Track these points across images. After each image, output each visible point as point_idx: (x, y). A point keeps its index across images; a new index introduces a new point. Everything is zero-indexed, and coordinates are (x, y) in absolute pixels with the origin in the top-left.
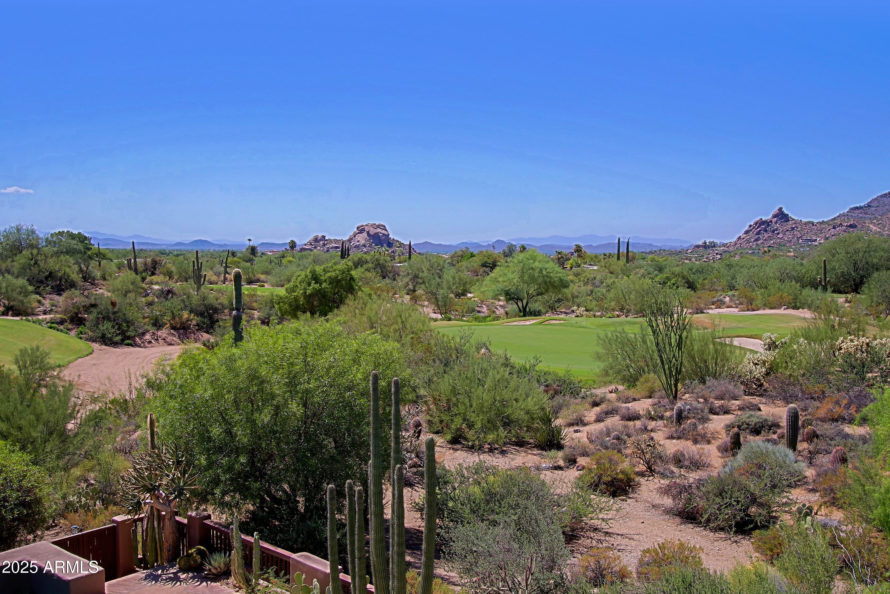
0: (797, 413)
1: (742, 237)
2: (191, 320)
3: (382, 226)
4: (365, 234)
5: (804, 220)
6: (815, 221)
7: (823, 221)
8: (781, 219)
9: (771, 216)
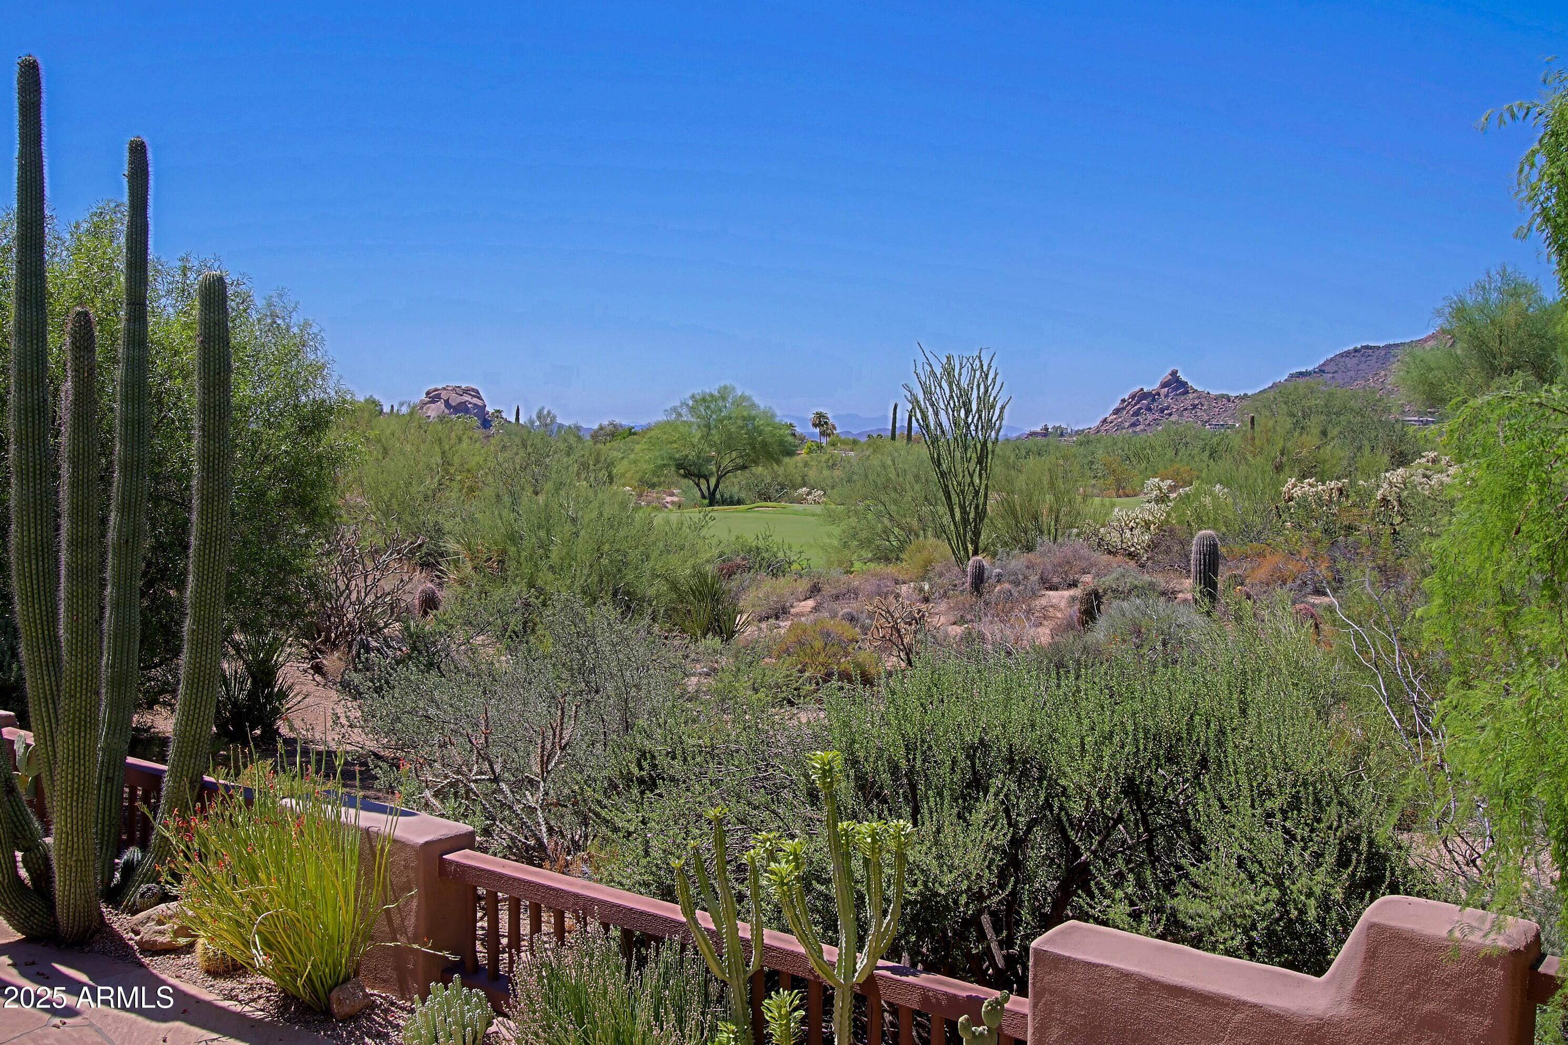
0: (1215, 545)
1: (1109, 420)
3: (473, 390)
4: (441, 405)
5: (1214, 393)
6: (1233, 394)
7: (1245, 395)
8: (1176, 389)
9: (1157, 385)
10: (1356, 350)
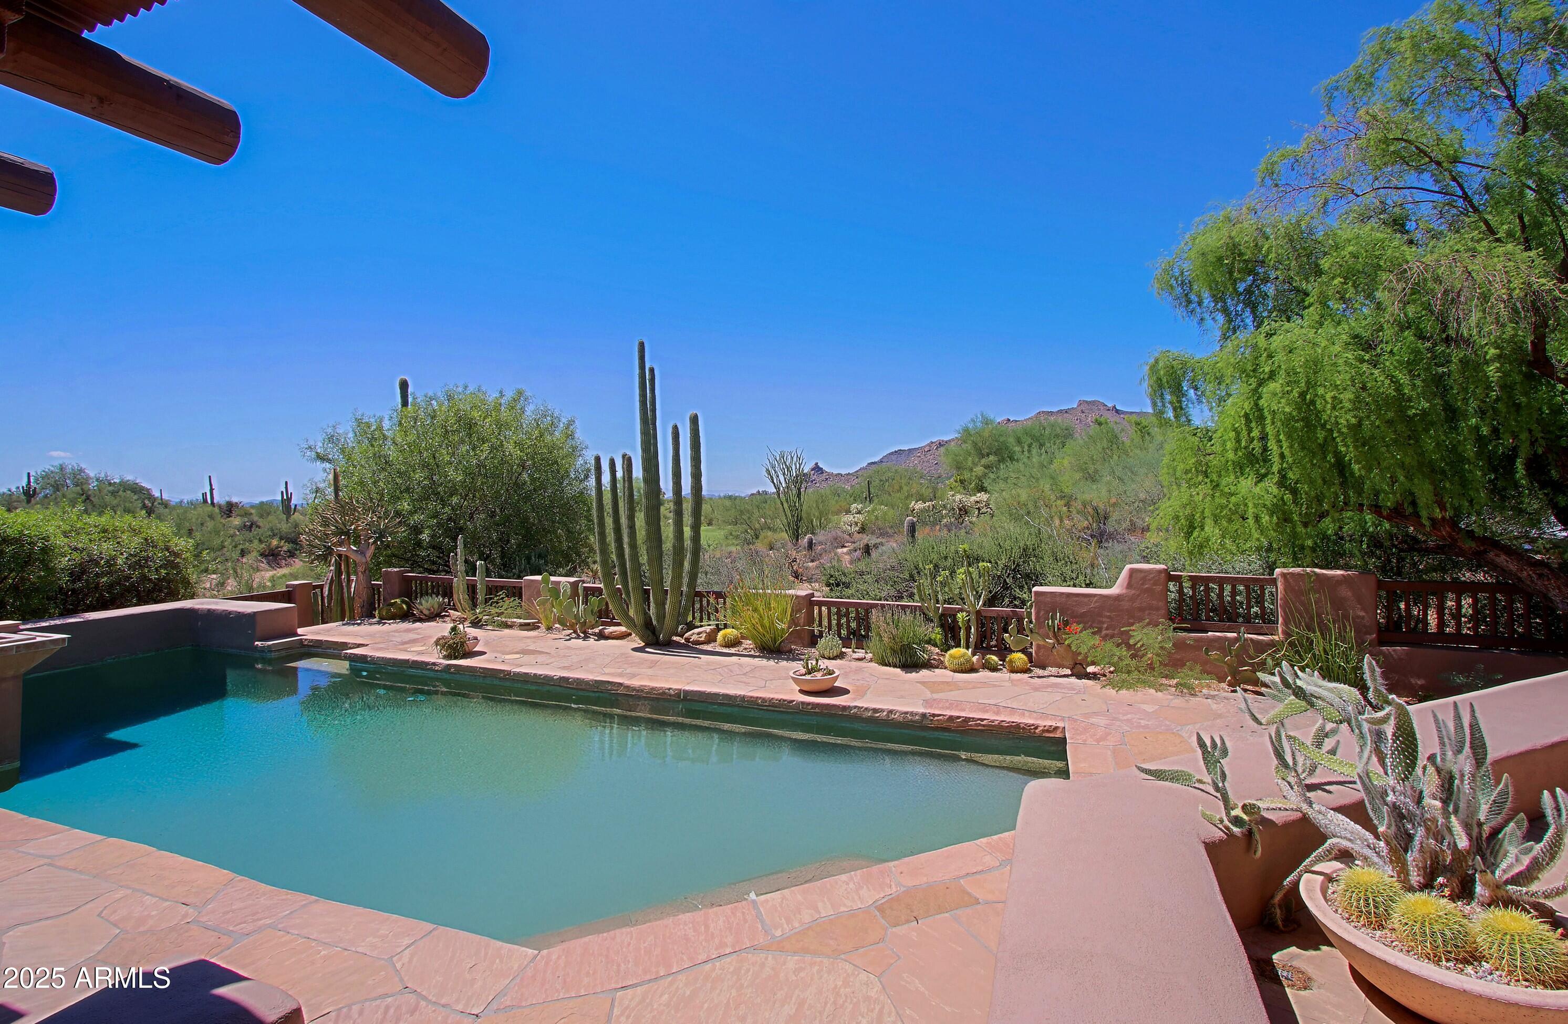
2: (281, 547)
5: (835, 472)
6: (843, 473)
7: (849, 473)
8: (817, 471)
9: (809, 469)
10: (896, 452)
